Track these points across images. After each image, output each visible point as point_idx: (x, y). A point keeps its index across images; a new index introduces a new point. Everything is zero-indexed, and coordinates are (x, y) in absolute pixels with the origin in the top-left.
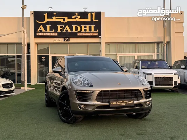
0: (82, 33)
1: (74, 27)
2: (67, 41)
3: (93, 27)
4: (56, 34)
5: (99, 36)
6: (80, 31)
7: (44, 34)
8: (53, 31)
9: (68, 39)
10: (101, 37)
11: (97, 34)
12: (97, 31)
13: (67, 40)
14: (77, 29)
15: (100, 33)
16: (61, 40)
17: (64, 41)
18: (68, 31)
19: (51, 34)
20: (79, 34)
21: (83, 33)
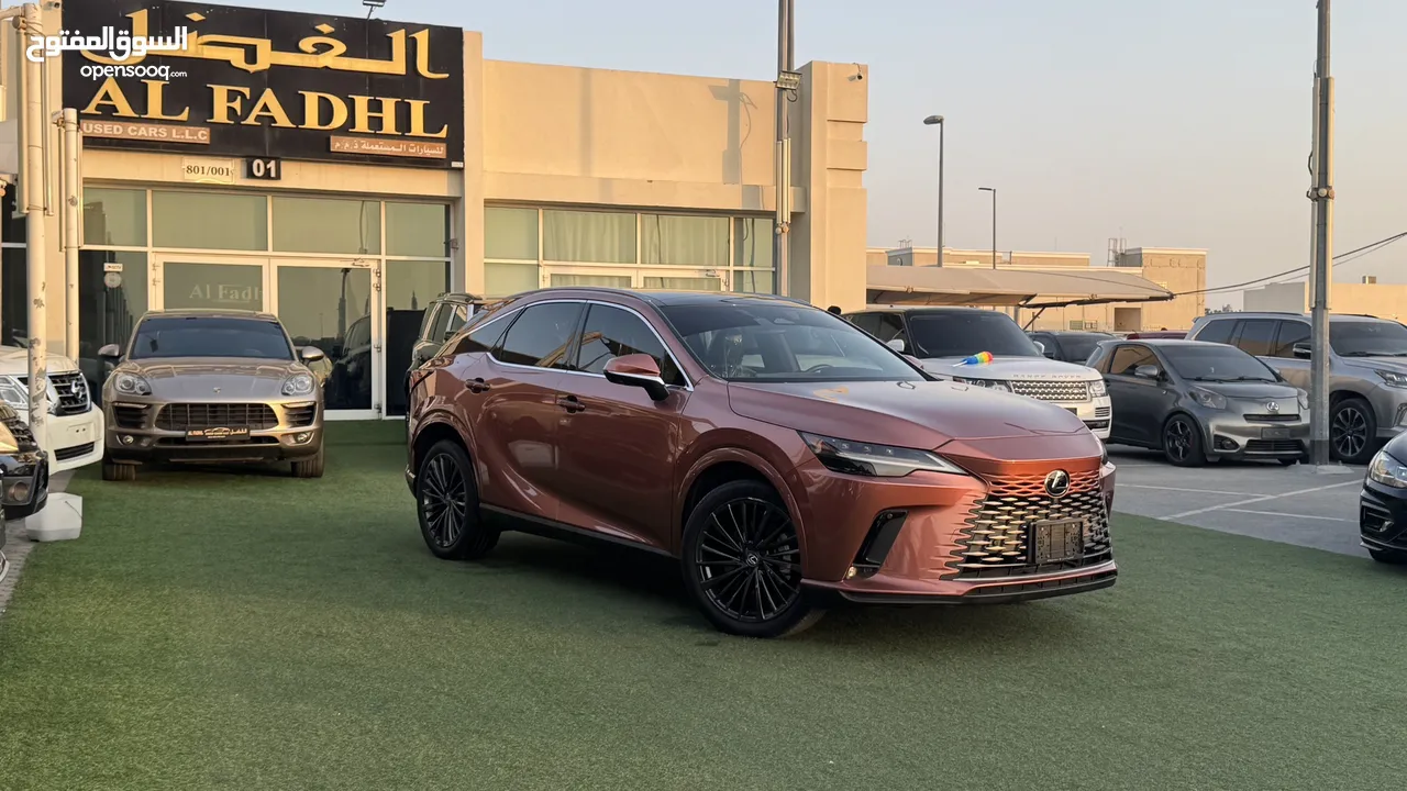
0: (356, 140)
1: (312, 100)
2: (267, 176)
3: (417, 108)
4: (202, 135)
5: (454, 164)
6: (347, 129)
7: (125, 131)
8: (184, 116)
9: (272, 165)
10: (461, 170)
11: (439, 151)
12: (443, 134)
13: (268, 171)
14: (326, 112)
15: (456, 148)
16: (228, 171)
17: (250, 175)
18: (272, 119)
19: (170, 133)
20: (339, 144)
21: (363, 141)
